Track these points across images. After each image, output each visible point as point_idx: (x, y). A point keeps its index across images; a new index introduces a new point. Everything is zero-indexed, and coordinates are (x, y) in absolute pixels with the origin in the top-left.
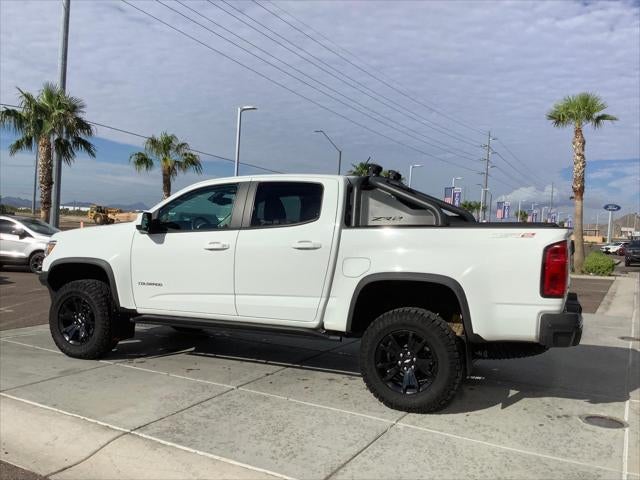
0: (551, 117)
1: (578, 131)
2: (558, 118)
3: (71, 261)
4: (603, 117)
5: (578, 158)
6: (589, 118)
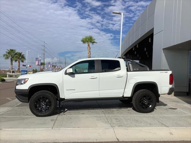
0: (82, 41)
1: (89, 45)
2: (84, 41)
4: (94, 42)
5: (89, 52)
6: (91, 42)
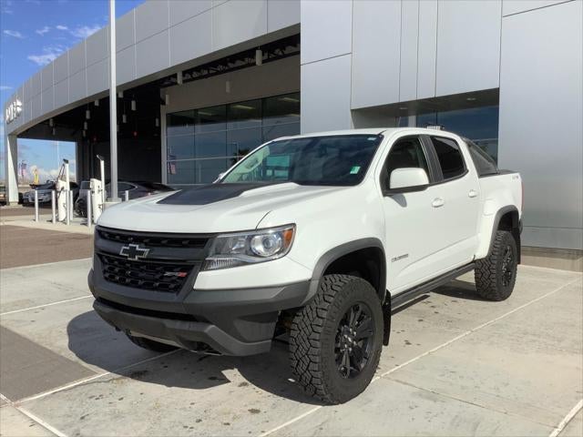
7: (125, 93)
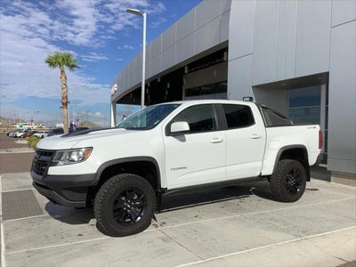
0: (48, 62)
1: (62, 72)
2: (52, 63)
3: (112, 164)
4: (74, 66)
5: (64, 86)
6: (68, 65)
7: (151, 83)
